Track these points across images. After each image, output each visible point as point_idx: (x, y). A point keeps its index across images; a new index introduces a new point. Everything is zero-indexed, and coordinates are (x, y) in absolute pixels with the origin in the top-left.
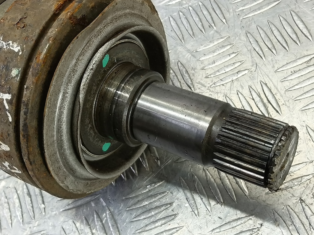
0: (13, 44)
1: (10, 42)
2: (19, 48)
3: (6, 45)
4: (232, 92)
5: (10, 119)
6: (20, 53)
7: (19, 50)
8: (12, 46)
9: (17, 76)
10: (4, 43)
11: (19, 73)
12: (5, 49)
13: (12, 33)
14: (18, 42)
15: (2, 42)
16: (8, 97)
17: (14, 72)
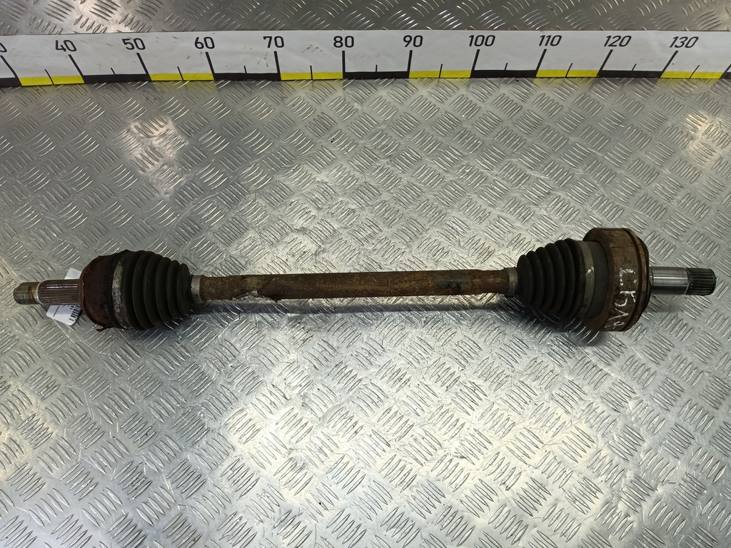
0: (629, 270)
1: (627, 269)
3: (626, 271)
5: (635, 301)
6: (635, 273)
9: (637, 282)
10: (624, 271)
12: (625, 273)
13: (626, 265)
14: (631, 268)
15: (622, 271)
16: (634, 292)
17: (635, 281)
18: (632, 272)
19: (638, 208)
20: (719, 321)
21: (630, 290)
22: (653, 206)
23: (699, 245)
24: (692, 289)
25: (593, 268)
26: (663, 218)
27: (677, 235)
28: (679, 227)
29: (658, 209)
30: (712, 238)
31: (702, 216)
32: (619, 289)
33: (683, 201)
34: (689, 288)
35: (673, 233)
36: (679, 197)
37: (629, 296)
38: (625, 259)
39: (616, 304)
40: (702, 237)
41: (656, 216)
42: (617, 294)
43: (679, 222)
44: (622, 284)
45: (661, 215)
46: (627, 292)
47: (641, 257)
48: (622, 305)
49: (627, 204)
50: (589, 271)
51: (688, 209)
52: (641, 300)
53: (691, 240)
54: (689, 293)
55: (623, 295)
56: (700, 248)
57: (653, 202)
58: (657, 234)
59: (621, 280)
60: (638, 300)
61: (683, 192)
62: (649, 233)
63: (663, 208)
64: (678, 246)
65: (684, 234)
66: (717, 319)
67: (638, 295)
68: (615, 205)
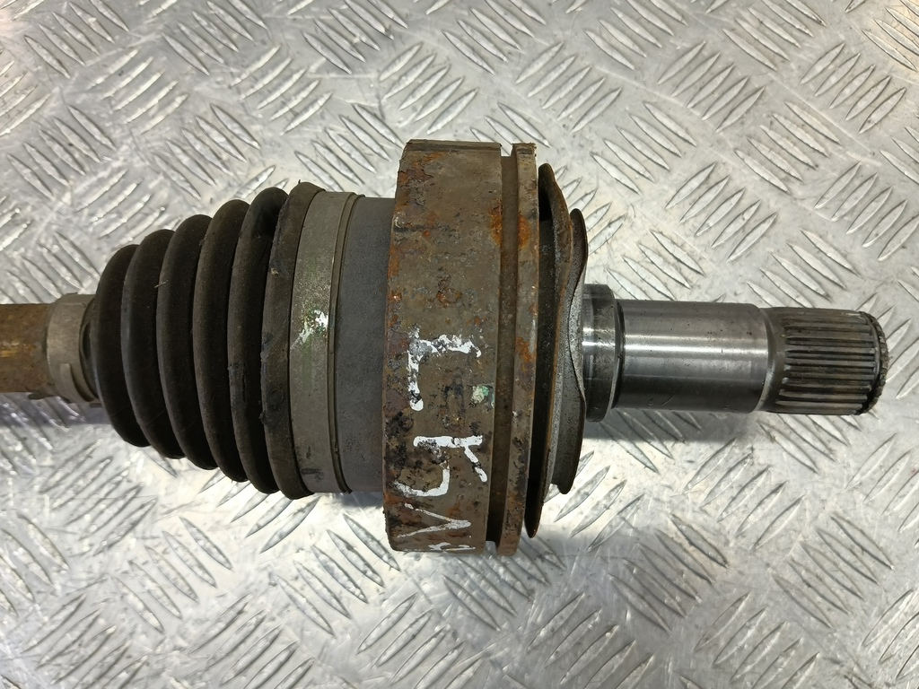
0: (451, 339)
1: (443, 337)
2: (470, 344)
3: (436, 347)
4: (616, 260)
5: (484, 478)
6: (479, 354)
7: (471, 347)
8: (451, 345)
9: (487, 399)
10: (429, 343)
11: (490, 393)
12: (435, 354)
13: (439, 318)
14: (461, 333)
15: (422, 341)
16: (477, 441)
17: (479, 393)
18: (465, 348)
19: (669, 85)
20: (895, 478)
21: (456, 432)
22: (719, 79)
23: (856, 212)
24: (787, 388)
25: (323, 320)
26: (749, 122)
27: (788, 178)
28: (796, 151)
29: (735, 91)
30: (901, 191)
31: (876, 117)
32: (401, 424)
33: (819, 68)
34: (776, 385)
35: (774, 169)
36: (806, 56)
37: (455, 459)
38: (442, 286)
39: (405, 489)
40: (868, 186)
41: (725, 112)
42: (402, 449)
43: (800, 133)
44: (418, 406)
45: (741, 111)
46: (444, 441)
47: (523, 275)
48: (433, 492)
49: (638, 72)
50: (306, 334)
51: (833, 93)
52: (513, 474)
53: (831, 195)
54: (774, 405)
55: (425, 451)
56: (860, 223)
57: (719, 66)
58: (721, 172)
59: (414, 387)
60: (498, 473)
61: (823, 39)
62: (695, 169)
63: (750, 89)
64: (783, 216)
65: (810, 174)
66: (888, 469)
67: (496, 452)
68: (594, 76)
